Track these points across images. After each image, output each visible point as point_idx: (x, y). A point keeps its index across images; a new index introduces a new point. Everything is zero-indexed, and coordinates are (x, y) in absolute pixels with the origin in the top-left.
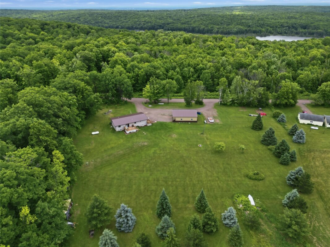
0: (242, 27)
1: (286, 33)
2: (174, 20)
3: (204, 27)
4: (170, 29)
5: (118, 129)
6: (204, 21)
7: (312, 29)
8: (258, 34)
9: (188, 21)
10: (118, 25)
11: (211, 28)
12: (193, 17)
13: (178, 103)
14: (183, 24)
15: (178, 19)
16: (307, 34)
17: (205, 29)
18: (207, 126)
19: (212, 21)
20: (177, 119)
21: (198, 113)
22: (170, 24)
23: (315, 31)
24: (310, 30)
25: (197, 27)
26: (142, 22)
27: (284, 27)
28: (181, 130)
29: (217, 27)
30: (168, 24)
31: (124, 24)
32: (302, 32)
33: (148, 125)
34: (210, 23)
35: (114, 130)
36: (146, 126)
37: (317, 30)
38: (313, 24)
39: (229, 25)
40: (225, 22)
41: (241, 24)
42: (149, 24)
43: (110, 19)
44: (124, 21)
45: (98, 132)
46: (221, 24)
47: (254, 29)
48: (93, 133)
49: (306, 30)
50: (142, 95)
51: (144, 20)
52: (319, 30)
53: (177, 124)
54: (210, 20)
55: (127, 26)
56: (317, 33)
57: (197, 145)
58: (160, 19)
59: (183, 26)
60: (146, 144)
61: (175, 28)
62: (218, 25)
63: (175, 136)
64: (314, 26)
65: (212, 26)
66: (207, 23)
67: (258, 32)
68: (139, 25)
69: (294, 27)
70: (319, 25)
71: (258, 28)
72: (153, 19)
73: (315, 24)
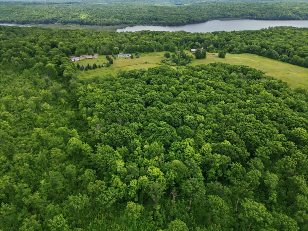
0: (117, 20)
1: (145, 24)
2: (64, 14)
3: (90, 20)
4: (63, 21)
9: (77, 15)
10: (13, 19)
11: (96, 21)
14: (73, 17)
15: (67, 13)
16: (157, 24)
17: (92, 21)
19: (96, 15)
22: (62, 17)
24: (158, 21)
25: (85, 20)
26: (36, 16)
27: (144, 19)
29: (101, 20)
30: (60, 18)
31: (19, 18)
32: (154, 23)
39: (108, 18)
41: (117, 17)
42: (43, 18)
46: (103, 17)
47: (125, 21)
49: (156, 21)
52: (163, 21)
54: (94, 14)
56: (162, 23)
58: (52, 13)
59: (73, 19)
61: (67, 21)
62: (100, 18)
65: (96, 19)
66: (91, 17)
68: (34, 18)
69: (149, 19)
70: (164, 17)
71: (128, 20)
72: (45, 13)
73: (162, 17)
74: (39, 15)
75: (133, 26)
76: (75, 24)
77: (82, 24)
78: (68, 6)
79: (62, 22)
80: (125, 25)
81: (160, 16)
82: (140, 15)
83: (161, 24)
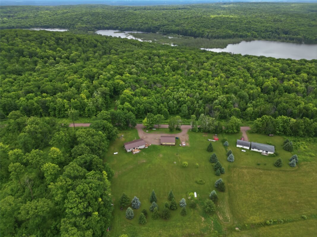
0: (230, 32)
1: (269, 38)
2: (169, 22)
3: (196, 30)
4: (165, 31)
5: (128, 151)
6: (196, 23)
7: (293, 35)
8: (244, 38)
9: (182, 24)
10: (118, 25)
11: (202, 31)
12: (186, 18)
13: (165, 128)
14: (177, 26)
15: (173, 21)
16: (288, 40)
17: (197, 32)
18: (181, 148)
19: (204, 24)
20: (163, 144)
21: (177, 138)
23: (295, 37)
24: (291, 36)
25: (190, 30)
26: (140, 23)
27: (268, 32)
28: (165, 152)
29: (208, 31)
30: (164, 26)
31: (123, 24)
32: (284, 37)
33: (146, 148)
34: (201, 26)
35: (126, 151)
36: (144, 148)
37: (297, 36)
38: (294, 30)
39: (219, 28)
40: (215, 25)
41: (229, 28)
42: (146, 26)
43: (110, 19)
44: (123, 21)
45: (117, 153)
46: (212, 27)
47: (241, 33)
48: (115, 153)
49: (287, 35)
50: (142, 121)
51: (141, 22)
52: (299, 36)
53: (163, 146)
54: (202, 23)
55: (126, 27)
56: (296, 39)
57: (173, 162)
58: (156, 20)
59: (177, 28)
60: (145, 161)
61: (170, 30)
62: (209, 28)
63: (161, 156)
64: (295, 31)
65: (203, 29)
66: (199, 26)
67: (244, 37)
68: (137, 26)
69: (276, 32)
70: (299, 30)
71: (245, 32)
72: (150, 20)
73: (296, 30)
74: (142, 23)
75: (250, 41)
76: (177, 35)
77: (185, 35)
78: (176, 12)
79: (163, 31)
80: (240, 39)
81: (293, 29)
82: (263, 25)
83: (295, 41)
